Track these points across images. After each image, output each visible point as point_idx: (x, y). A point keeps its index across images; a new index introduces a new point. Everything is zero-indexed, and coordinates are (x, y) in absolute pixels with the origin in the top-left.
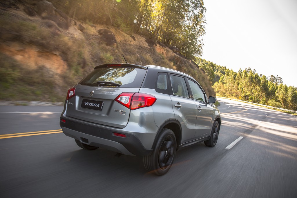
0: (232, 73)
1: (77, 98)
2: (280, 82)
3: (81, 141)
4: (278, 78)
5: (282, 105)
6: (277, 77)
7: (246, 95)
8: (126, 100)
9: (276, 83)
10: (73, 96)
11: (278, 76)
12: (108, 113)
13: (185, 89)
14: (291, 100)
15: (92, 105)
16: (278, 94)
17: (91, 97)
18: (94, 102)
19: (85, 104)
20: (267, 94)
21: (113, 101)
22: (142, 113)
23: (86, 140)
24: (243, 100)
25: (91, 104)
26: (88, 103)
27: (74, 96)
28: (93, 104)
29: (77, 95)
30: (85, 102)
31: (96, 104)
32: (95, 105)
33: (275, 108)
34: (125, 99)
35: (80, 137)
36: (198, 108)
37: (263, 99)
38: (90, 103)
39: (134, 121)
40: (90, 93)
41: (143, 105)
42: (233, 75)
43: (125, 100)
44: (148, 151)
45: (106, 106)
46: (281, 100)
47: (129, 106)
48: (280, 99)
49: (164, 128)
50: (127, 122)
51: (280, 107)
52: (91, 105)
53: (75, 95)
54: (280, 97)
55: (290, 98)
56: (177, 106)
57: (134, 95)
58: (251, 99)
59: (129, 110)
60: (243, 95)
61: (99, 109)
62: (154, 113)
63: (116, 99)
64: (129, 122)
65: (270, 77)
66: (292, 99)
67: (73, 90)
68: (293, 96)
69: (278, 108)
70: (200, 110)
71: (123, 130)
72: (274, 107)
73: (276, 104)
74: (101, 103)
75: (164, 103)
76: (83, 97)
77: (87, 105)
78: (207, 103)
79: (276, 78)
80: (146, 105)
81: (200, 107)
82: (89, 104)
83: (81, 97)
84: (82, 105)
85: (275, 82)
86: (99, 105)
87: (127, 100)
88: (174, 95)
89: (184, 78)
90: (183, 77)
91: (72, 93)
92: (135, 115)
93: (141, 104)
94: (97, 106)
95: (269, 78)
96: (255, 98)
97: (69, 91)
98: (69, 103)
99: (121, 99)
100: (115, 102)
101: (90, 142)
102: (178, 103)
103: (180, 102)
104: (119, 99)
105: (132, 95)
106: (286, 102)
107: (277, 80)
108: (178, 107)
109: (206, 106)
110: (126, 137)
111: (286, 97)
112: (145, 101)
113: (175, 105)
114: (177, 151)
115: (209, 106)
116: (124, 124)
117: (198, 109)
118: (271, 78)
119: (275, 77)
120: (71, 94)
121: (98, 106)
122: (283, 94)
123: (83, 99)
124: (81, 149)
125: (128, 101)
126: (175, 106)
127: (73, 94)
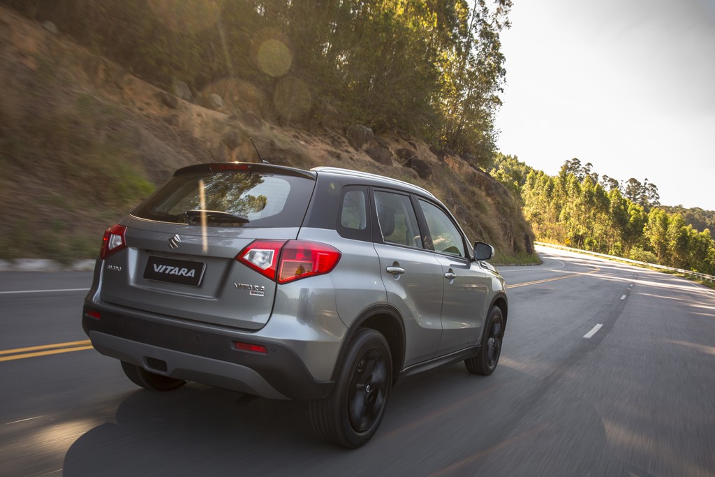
0: (542, 181)
1: (133, 255)
2: (653, 197)
3: (146, 367)
4: (647, 186)
5: (657, 259)
6: (645, 184)
7: (579, 235)
8: (264, 258)
9: (643, 199)
10: (118, 248)
11: (646, 179)
12: (219, 293)
13: (413, 227)
14: (676, 247)
15: (175, 271)
16: (649, 232)
17: (171, 251)
18: (180, 265)
19: (156, 270)
20: (626, 232)
21: (230, 262)
22: (304, 291)
23: (162, 365)
24: (571, 247)
25: (172, 270)
26: (165, 267)
27: (123, 248)
28: (177, 269)
29: (133, 246)
30: (155, 265)
31: (186, 270)
32: (184, 272)
33: (645, 264)
34: (262, 255)
35: (144, 357)
36: (446, 275)
37: (616, 244)
38: (170, 268)
39: (286, 311)
40: (170, 240)
41: (307, 270)
42: (546, 187)
43: (261, 258)
44: (323, 386)
45: (213, 274)
46: (656, 246)
47: (272, 275)
48: (653, 244)
49: (360, 326)
50: (268, 315)
51: (654, 262)
52: (173, 272)
53: (127, 247)
54: (653, 239)
55: (673, 243)
56: (394, 271)
57: (287, 247)
58: (590, 243)
59: (274, 283)
60: (571, 234)
61: (193, 282)
62: (335, 290)
63: (240, 257)
64: (273, 315)
65: (629, 183)
66: (678, 244)
67: (119, 231)
68: (679, 238)
69: (650, 265)
70: (451, 278)
71: (260, 334)
72: (642, 263)
73: (645, 256)
74: (198, 267)
75: (362, 265)
76: (147, 251)
77: (161, 271)
78: (469, 261)
79: (643, 184)
80: (316, 270)
81: (450, 271)
82: (166, 269)
83: (143, 251)
84: (147, 273)
85: (639, 196)
86: (193, 271)
87: (267, 257)
88: (385, 244)
89: (410, 197)
90: (408, 194)
91: (116, 241)
92: (289, 297)
93: (302, 268)
94: (189, 274)
95: (625, 186)
96: (598, 242)
97: (107, 235)
98: (110, 267)
99: (252, 256)
100: (238, 265)
101: (170, 368)
102: (396, 264)
103: (399, 260)
104: (247, 257)
105: (280, 247)
106: (666, 250)
107: (644, 192)
108: (396, 273)
109: (468, 267)
110: (267, 352)
111: (666, 240)
112: (315, 260)
113: (388, 269)
114: (393, 386)
115: (475, 267)
116: (261, 318)
117: (446, 277)
118: (630, 185)
119: (639, 184)
120: (115, 244)
121: (192, 273)
122: (659, 232)
123: (150, 257)
124: (139, 388)
125: (270, 263)
126: (388, 272)
127: (119, 243)
